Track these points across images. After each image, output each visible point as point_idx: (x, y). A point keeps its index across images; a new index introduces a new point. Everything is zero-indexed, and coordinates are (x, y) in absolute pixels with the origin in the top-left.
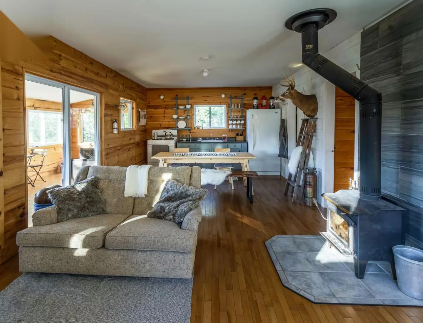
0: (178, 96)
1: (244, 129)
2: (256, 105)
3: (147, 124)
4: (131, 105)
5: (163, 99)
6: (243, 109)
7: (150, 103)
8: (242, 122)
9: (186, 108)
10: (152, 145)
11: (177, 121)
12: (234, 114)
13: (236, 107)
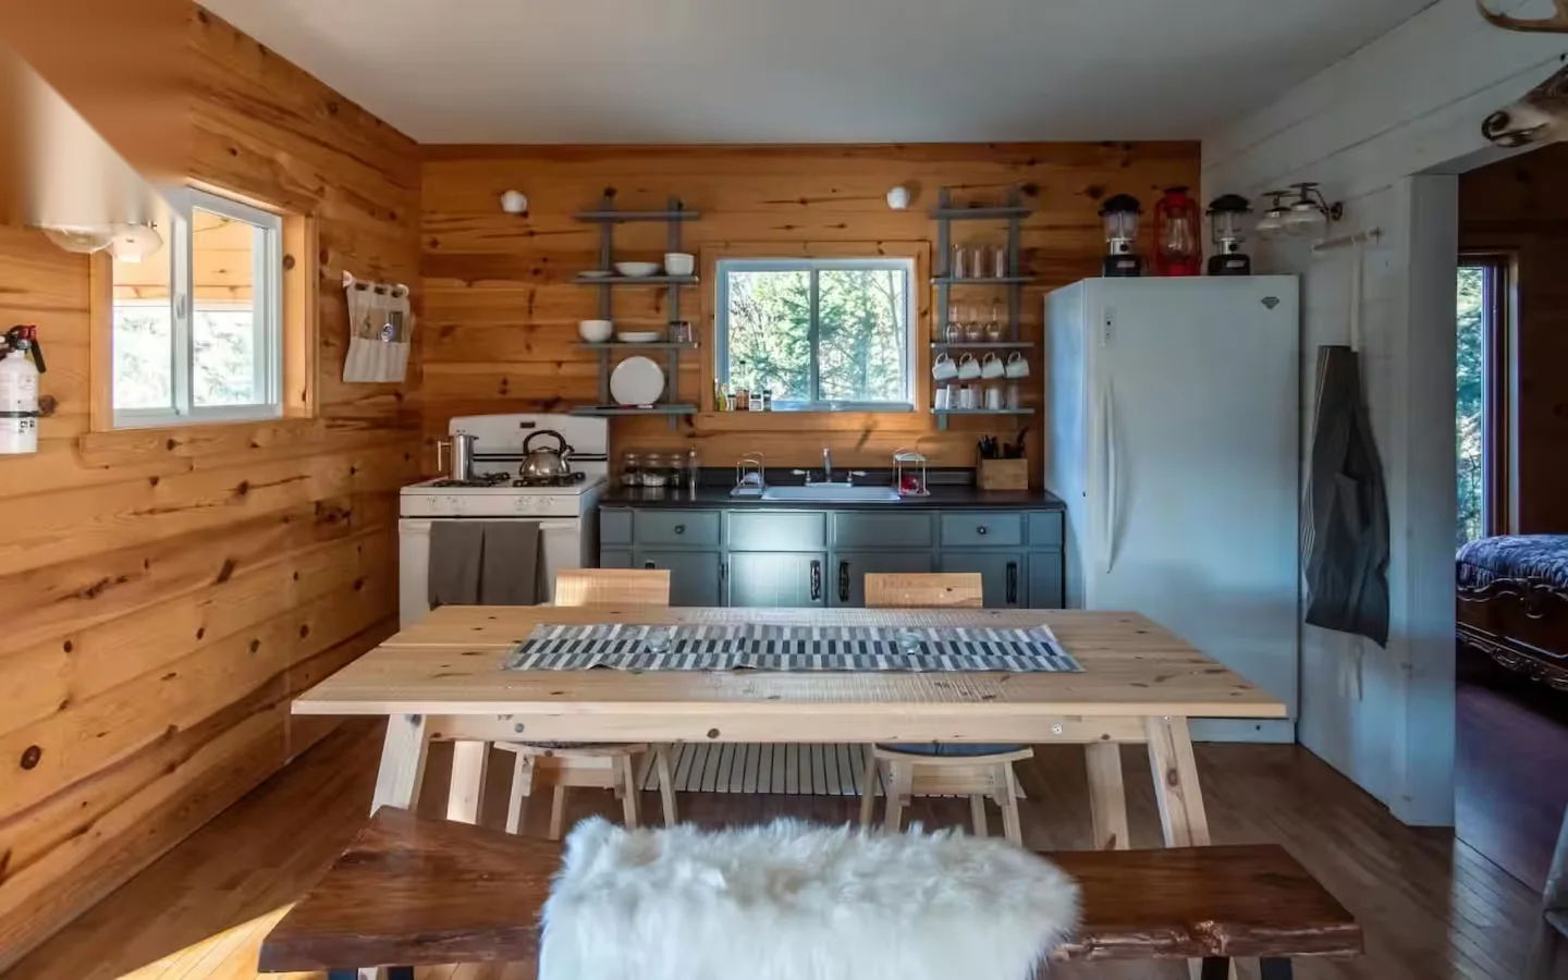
0: (617, 197)
1: (1031, 411)
2: (1123, 247)
3: (415, 375)
4: (274, 235)
5: (524, 214)
6: (1021, 284)
7: (440, 237)
8: (1019, 369)
9: (662, 272)
10: (427, 524)
11: (610, 361)
12: (963, 318)
13: (977, 273)
